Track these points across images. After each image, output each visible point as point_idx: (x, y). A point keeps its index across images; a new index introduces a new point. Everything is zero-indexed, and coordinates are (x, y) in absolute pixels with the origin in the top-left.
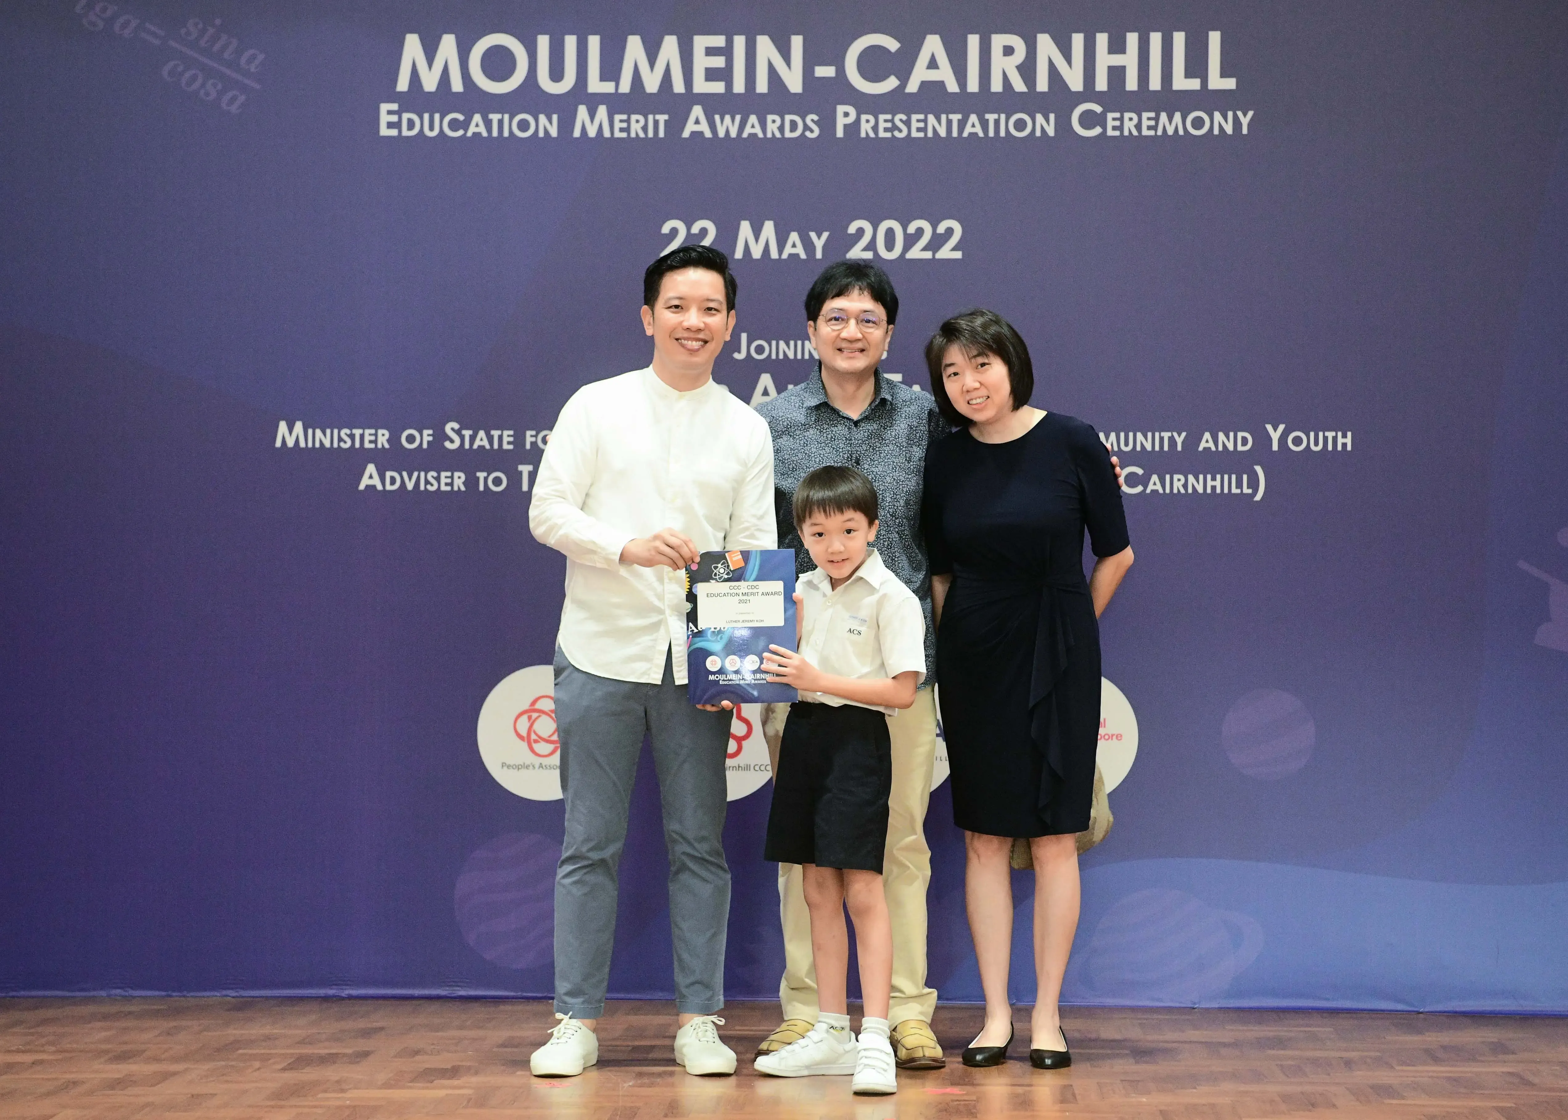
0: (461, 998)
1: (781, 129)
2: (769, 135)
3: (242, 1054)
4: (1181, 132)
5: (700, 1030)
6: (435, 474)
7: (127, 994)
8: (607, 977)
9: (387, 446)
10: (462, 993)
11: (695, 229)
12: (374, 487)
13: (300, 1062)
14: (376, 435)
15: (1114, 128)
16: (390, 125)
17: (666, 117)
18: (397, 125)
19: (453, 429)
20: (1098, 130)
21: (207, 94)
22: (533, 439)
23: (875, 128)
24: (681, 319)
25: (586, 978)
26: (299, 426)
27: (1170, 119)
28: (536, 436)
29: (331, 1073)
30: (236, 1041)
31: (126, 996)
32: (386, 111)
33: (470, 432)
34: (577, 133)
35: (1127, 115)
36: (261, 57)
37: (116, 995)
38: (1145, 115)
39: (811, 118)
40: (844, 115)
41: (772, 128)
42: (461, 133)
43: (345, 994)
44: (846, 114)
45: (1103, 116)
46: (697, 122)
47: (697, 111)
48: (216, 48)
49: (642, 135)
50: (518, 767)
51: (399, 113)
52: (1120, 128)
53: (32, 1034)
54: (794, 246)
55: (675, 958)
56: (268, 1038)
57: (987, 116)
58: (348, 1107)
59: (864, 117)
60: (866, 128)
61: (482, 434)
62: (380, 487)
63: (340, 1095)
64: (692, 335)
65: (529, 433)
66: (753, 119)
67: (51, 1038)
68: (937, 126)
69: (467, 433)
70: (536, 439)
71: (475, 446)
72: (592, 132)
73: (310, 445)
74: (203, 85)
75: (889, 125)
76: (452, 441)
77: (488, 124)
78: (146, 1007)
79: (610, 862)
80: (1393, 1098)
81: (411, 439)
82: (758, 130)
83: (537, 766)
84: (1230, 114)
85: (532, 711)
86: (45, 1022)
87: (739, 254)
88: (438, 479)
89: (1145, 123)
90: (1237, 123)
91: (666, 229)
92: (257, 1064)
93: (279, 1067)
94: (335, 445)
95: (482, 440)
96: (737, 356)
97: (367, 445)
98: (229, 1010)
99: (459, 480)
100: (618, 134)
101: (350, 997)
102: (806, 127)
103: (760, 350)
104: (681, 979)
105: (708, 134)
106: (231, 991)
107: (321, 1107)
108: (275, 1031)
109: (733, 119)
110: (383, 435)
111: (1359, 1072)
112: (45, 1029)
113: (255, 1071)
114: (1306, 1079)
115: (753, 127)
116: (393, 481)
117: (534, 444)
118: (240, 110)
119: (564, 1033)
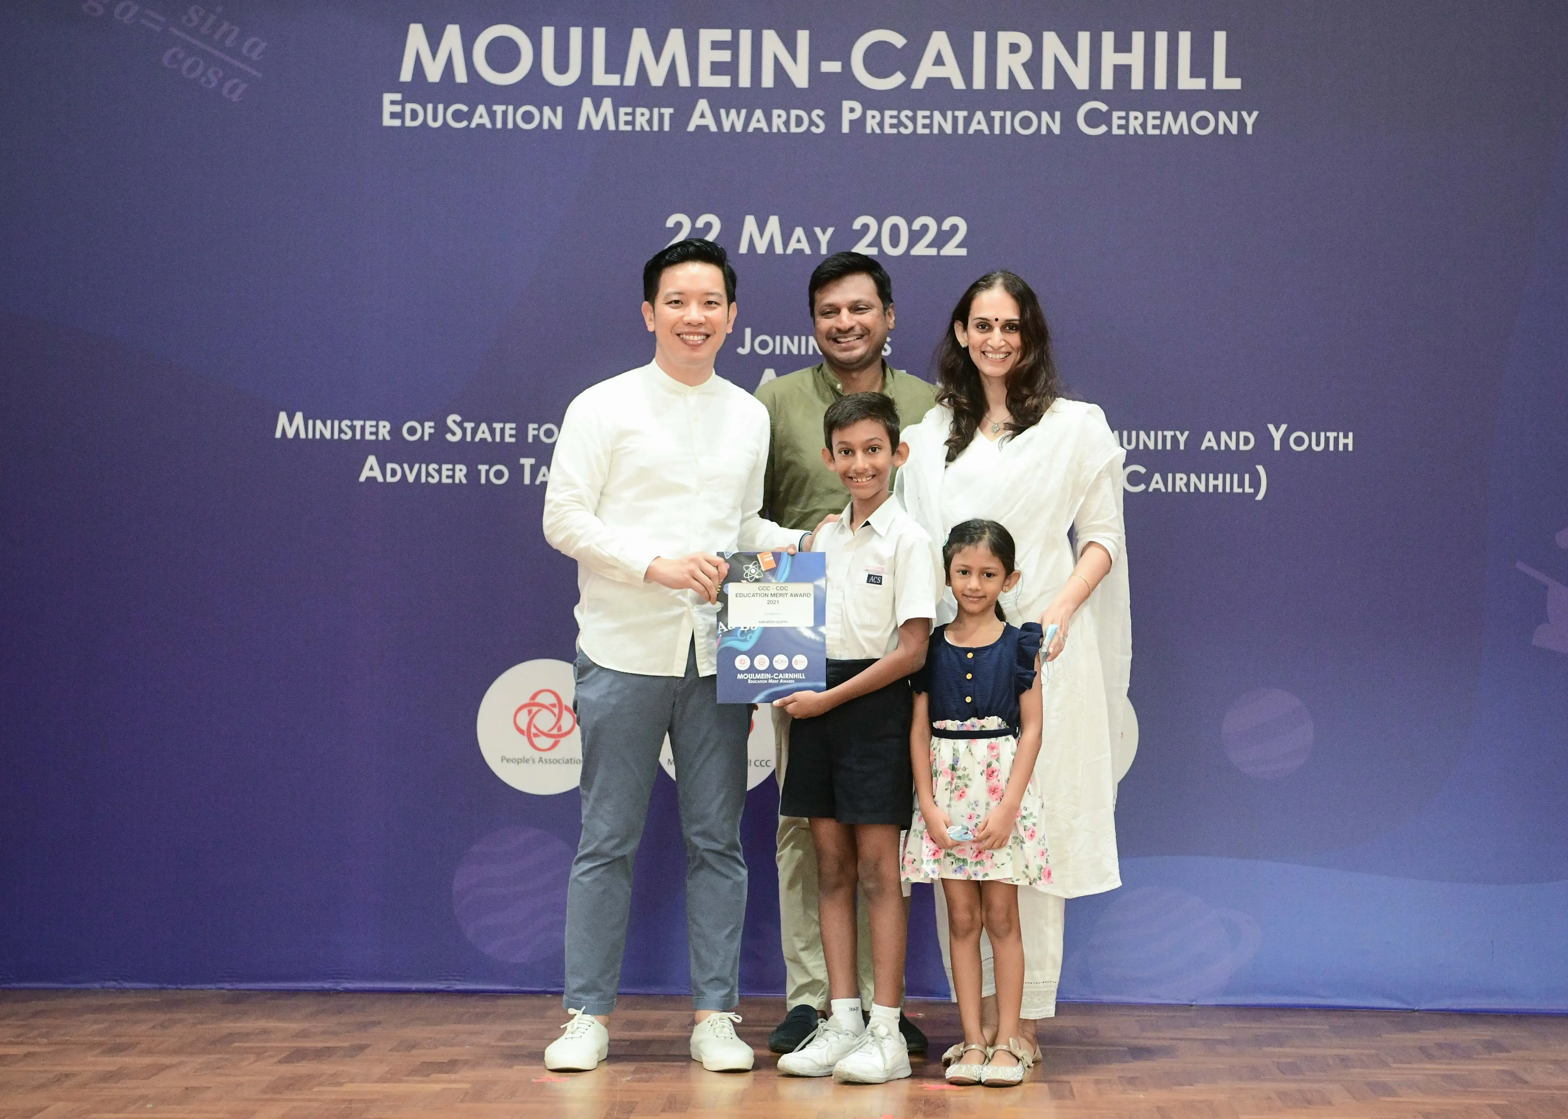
0: (459, 992)
1: (787, 123)
2: (775, 130)
3: (240, 1047)
4: (1186, 132)
5: (717, 1026)
6: (436, 467)
7: (118, 986)
8: (619, 972)
9: (388, 438)
10: (460, 986)
11: (700, 223)
12: (374, 479)
13: (297, 1055)
14: (377, 426)
15: (1120, 127)
16: (393, 115)
17: (671, 110)
18: (400, 115)
19: (454, 422)
20: (1103, 129)
21: (209, 82)
22: (536, 432)
23: (881, 124)
24: (681, 314)
25: (602, 974)
26: (299, 417)
27: (1176, 118)
28: (538, 429)
29: (326, 1068)
30: (230, 1034)
31: (120, 989)
32: (389, 100)
33: (472, 425)
34: (582, 126)
35: (1132, 114)
36: (263, 45)
37: (110, 988)
38: (1150, 114)
39: (817, 113)
40: (850, 110)
41: (778, 123)
42: (464, 124)
43: (344, 988)
44: (852, 110)
45: (1109, 115)
46: (702, 116)
47: (703, 105)
48: (217, 37)
49: (647, 128)
50: (518, 761)
51: (402, 103)
52: (1126, 127)
53: (22, 1026)
54: (799, 241)
55: (692, 952)
56: (265, 1031)
57: (993, 113)
58: (344, 1101)
59: (870, 113)
60: (871, 124)
61: (484, 426)
62: (380, 479)
63: (336, 1089)
64: (692, 330)
65: (531, 426)
66: (758, 113)
67: (44, 1030)
68: (942, 122)
69: (469, 426)
70: (538, 433)
71: (477, 439)
72: (597, 125)
73: (310, 436)
74: (204, 74)
75: (895, 121)
76: (454, 434)
77: (492, 115)
79: (629, 860)
80: (1389, 1096)
81: (412, 431)
82: (763, 125)
83: (537, 760)
84: (1235, 114)
85: (532, 705)
86: (36, 1014)
87: (743, 249)
88: (439, 471)
89: (1151, 122)
90: (1242, 123)
91: (670, 223)
92: (252, 1058)
93: (276, 1059)
94: (336, 436)
95: (483, 433)
96: (740, 351)
97: (368, 437)
98: (224, 1003)
99: (461, 473)
100: (623, 127)
101: (347, 991)
102: (812, 123)
103: (764, 345)
104: (695, 974)
105: (713, 128)
106: (226, 984)
107: (317, 1100)
108: (270, 1025)
109: (738, 114)
110: (384, 427)
111: (1357, 1070)
112: (39, 1021)
113: (250, 1064)
114: (1300, 1077)
115: (758, 121)
116: (394, 473)
117: (536, 437)
118: (241, 99)
119: (578, 1028)
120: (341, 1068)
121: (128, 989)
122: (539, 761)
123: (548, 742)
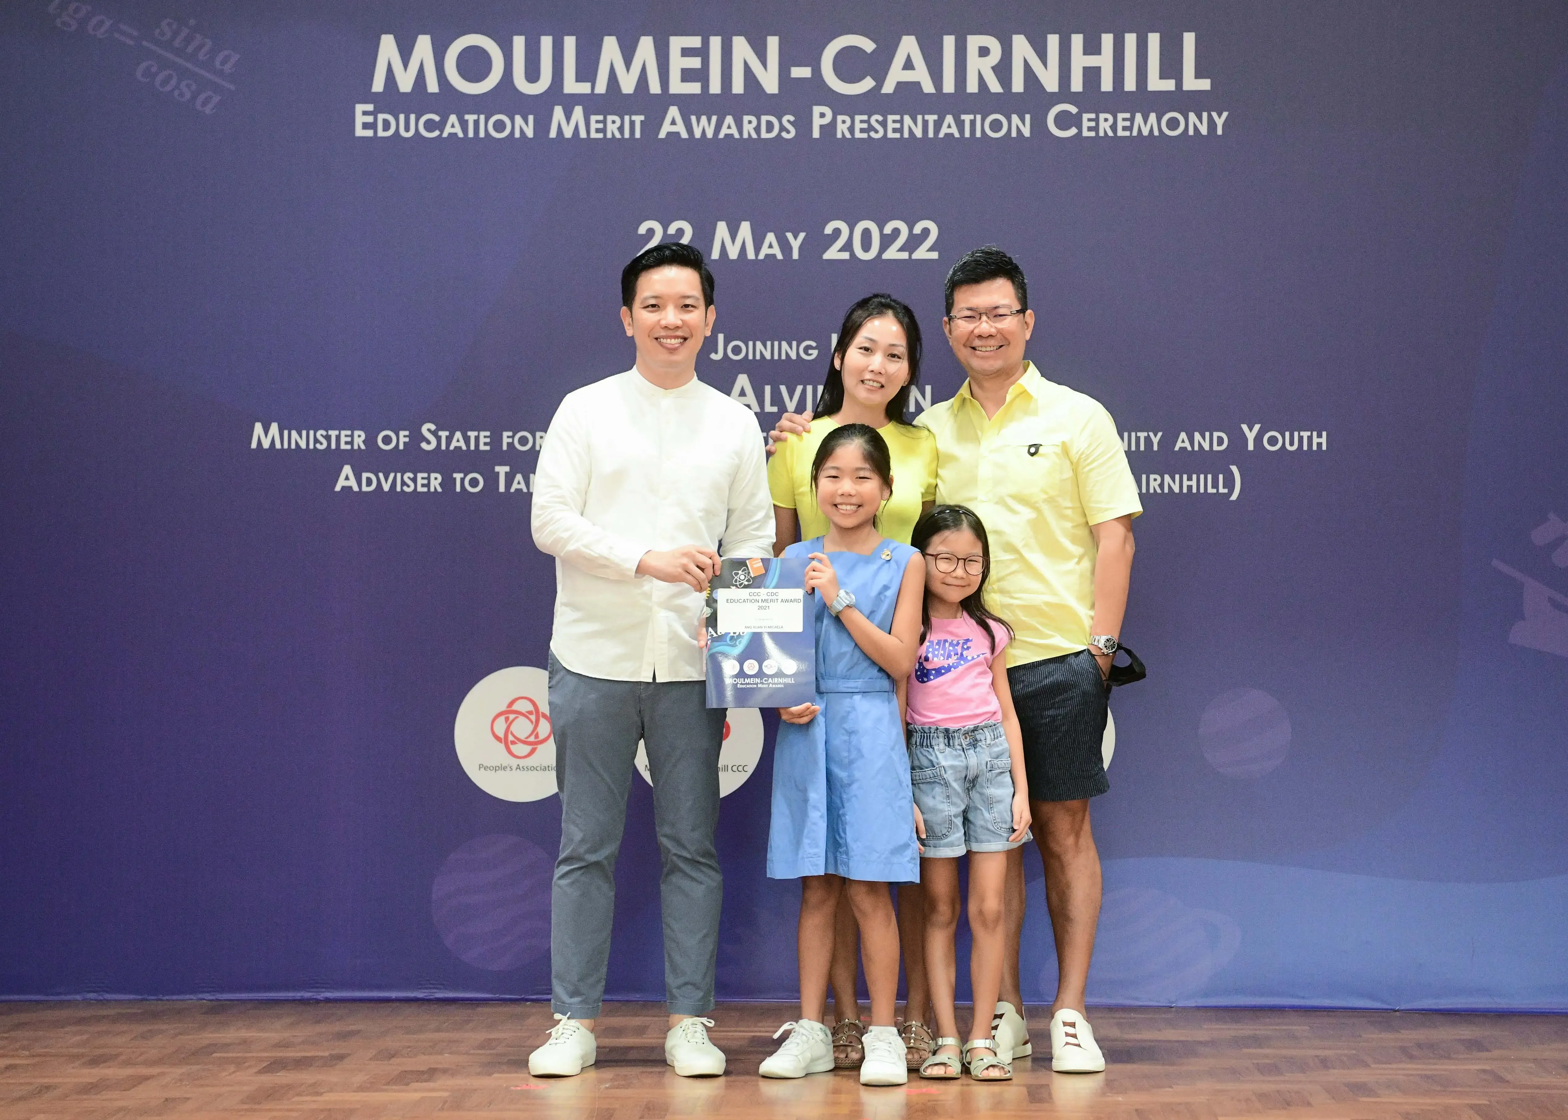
0: (439, 1000)
1: (757, 129)
2: (746, 136)
4: (1156, 133)
5: (689, 1031)
6: (411, 475)
7: (101, 998)
8: (604, 978)
9: (363, 447)
10: (439, 995)
11: (672, 230)
12: (350, 488)
13: (276, 1065)
14: (352, 436)
15: (1090, 129)
16: (366, 126)
17: (642, 118)
18: (372, 126)
19: (429, 430)
20: (1073, 131)
21: (181, 95)
22: (510, 440)
23: (851, 129)
24: (658, 317)
25: (584, 977)
26: (274, 428)
27: (1146, 120)
28: (513, 437)
29: (306, 1077)
30: (211, 1045)
31: (101, 1000)
32: (361, 111)
33: (447, 433)
34: (553, 134)
35: (1102, 116)
36: (235, 57)
37: (91, 999)
38: (1120, 116)
39: (787, 118)
40: (821, 114)
41: (749, 129)
42: (436, 133)
43: (322, 997)
44: (822, 115)
45: (1079, 117)
46: (673, 123)
47: (674, 112)
48: (190, 50)
49: (618, 135)
50: (496, 769)
51: (374, 113)
52: (1096, 129)
54: (771, 246)
55: (666, 956)
56: (244, 1042)
57: (963, 117)
58: (323, 1110)
59: (840, 118)
60: (842, 129)
61: (458, 435)
62: (356, 488)
63: (315, 1098)
64: (670, 333)
65: (505, 434)
66: (729, 119)
67: (25, 1042)
68: (913, 126)
69: (444, 434)
70: (513, 440)
71: (452, 448)
72: (568, 133)
73: (286, 446)
74: (177, 87)
75: (865, 126)
76: (429, 442)
77: (464, 124)
78: (124, 1011)
79: (605, 863)
80: (1368, 1096)
81: (387, 440)
82: (734, 131)
83: (514, 768)
84: (1205, 115)
85: (509, 713)
86: (17, 1026)
87: (715, 255)
88: (414, 480)
89: (1121, 124)
90: (1212, 124)
91: (642, 230)
92: (232, 1068)
93: (255, 1070)
94: (311, 446)
95: (458, 440)
96: (713, 356)
97: (343, 446)
98: (206, 1013)
99: (436, 481)
100: (594, 135)
101: (328, 1000)
102: (782, 128)
103: (737, 350)
104: (671, 980)
105: (684, 135)
106: (208, 994)
107: (296, 1110)
108: (252, 1035)
109: (709, 120)
110: (359, 436)
111: (1335, 1071)
112: (19, 1034)
113: (230, 1074)
114: (1281, 1078)
115: (729, 127)
116: (369, 482)
117: (511, 445)
118: (214, 111)
119: (563, 1034)
120: (320, 1077)
121: (109, 1000)
122: (517, 768)
123: (525, 749)
